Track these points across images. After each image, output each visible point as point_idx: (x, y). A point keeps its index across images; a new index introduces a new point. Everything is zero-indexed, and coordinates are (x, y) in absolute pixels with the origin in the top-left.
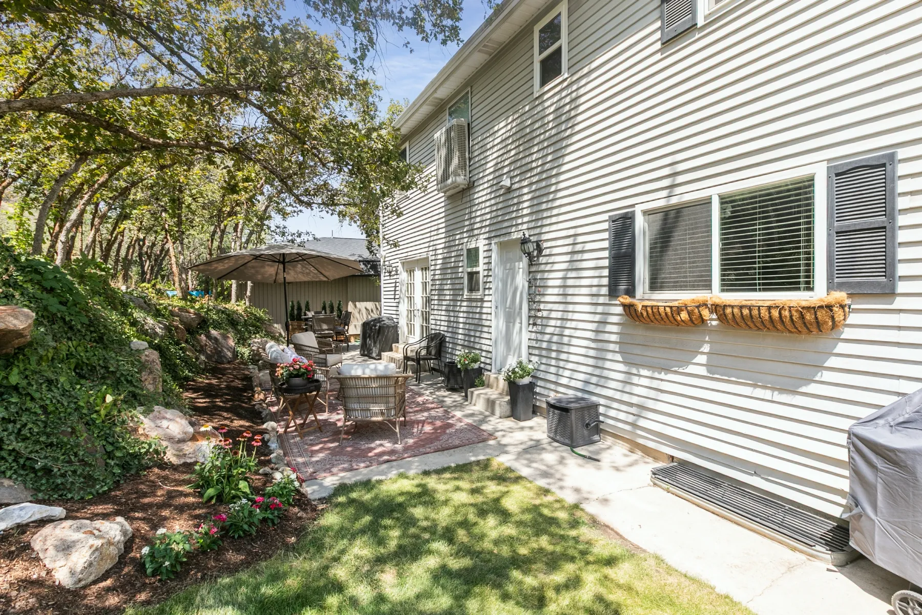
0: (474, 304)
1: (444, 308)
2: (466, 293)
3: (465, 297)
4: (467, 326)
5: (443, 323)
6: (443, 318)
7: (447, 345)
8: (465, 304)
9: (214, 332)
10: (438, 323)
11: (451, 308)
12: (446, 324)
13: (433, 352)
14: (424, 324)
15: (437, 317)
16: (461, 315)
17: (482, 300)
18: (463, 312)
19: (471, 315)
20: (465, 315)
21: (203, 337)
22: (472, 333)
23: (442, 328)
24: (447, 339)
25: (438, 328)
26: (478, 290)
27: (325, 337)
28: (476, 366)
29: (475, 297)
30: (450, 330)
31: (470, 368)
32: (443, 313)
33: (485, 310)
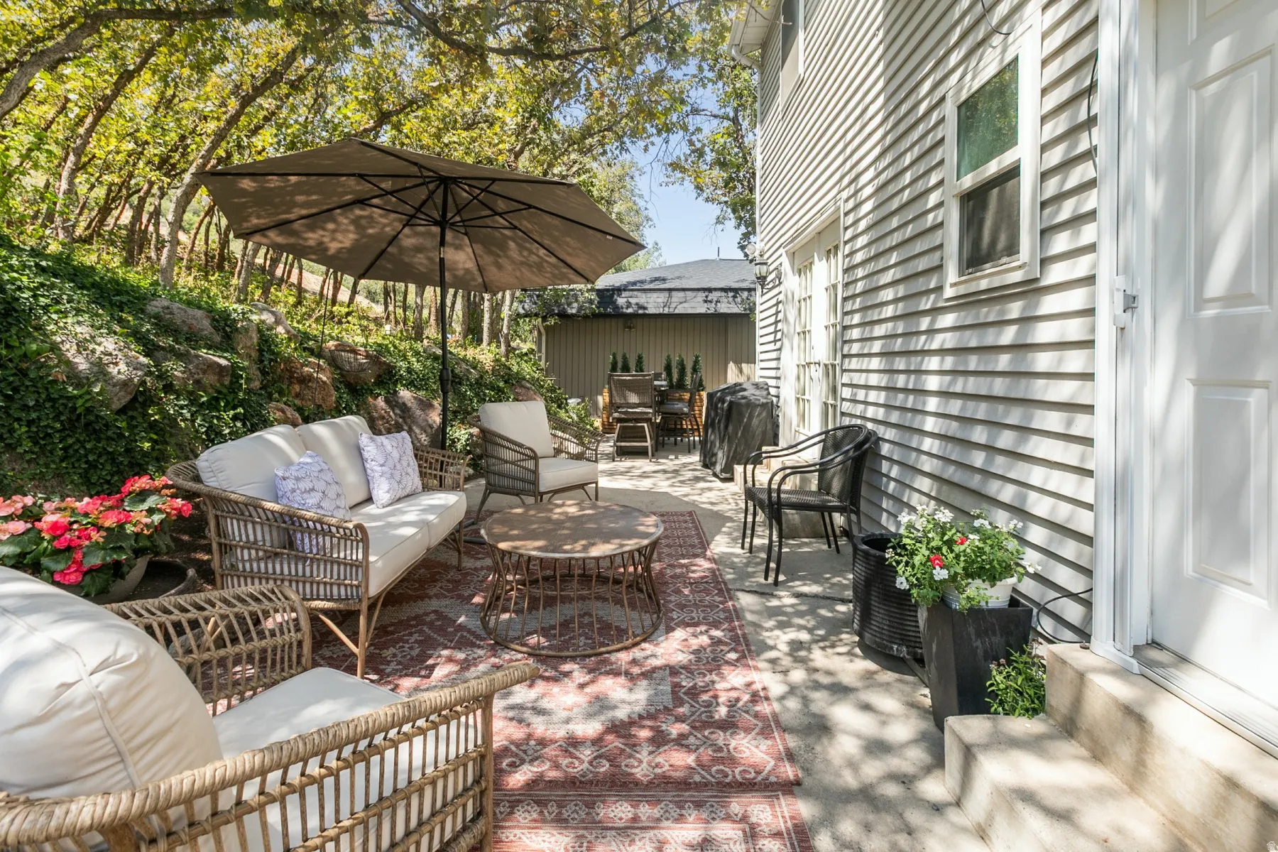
0: (989, 313)
1: (877, 347)
2: (952, 274)
3: (949, 292)
4: (955, 407)
5: (873, 396)
6: (874, 379)
7: (885, 466)
8: (948, 320)
9: (405, 394)
10: (861, 395)
11: (898, 344)
12: (881, 397)
13: (836, 486)
14: (831, 401)
15: (859, 379)
16: (933, 363)
17: (1031, 289)
18: (942, 352)
19: (973, 363)
20: (949, 362)
21: (380, 402)
22: (979, 435)
23: (871, 412)
24: (885, 449)
25: (859, 409)
26: (1012, 249)
27: (637, 420)
28: (995, 595)
29: (997, 282)
30: (894, 417)
31: (959, 603)
32: (875, 363)
33: (1045, 333)
